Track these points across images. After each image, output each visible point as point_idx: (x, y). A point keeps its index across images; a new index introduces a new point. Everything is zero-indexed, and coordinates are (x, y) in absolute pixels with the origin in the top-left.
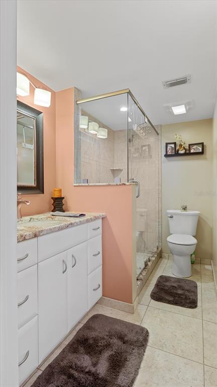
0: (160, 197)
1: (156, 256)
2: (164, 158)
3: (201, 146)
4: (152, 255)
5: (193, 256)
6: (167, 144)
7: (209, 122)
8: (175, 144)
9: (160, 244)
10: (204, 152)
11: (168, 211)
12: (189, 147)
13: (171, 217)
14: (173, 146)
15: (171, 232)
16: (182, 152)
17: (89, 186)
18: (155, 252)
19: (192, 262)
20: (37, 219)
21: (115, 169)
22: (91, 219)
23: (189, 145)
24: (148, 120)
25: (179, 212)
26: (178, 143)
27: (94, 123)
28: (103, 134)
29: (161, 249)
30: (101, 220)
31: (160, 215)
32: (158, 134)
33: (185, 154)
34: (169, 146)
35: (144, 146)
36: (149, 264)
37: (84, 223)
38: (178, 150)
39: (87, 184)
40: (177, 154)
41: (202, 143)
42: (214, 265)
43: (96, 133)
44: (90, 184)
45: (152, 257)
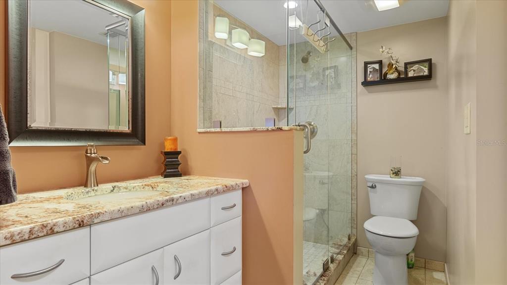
0: (354, 151)
1: (345, 252)
2: (360, 87)
3: (427, 64)
4: (338, 251)
5: (413, 255)
6: (366, 64)
7: (442, 22)
8: (380, 63)
9: (354, 231)
10: (433, 76)
11: (366, 176)
12: (406, 68)
13: (373, 187)
14: (377, 66)
15: (373, 213)
16: (392, 76)
17: (222, 132)
18: (345, 246)
19: (408, 264)
20: (126, 188)
21: (279, 106)
22: (217, 190)
23: (406, 64)
24: (332, 21)
25: (387, 178)
26: (386, 62)
27: (239, 29)
28: (257, 49)
29: (356, 240)
30: (240, 192)
31: (354, 184)
32: (351, 48)
33: (398, 80)
34: (370, 68)
35: (327, 69)
36: (332, 266)
37: (199, 198)
38: (386, 74)
39: (218, 130)
40: (383, 80)
41: (430, 60)
42: (450, 273)
43: (247, 47)
44: (224, 129)
45: (338, 254)
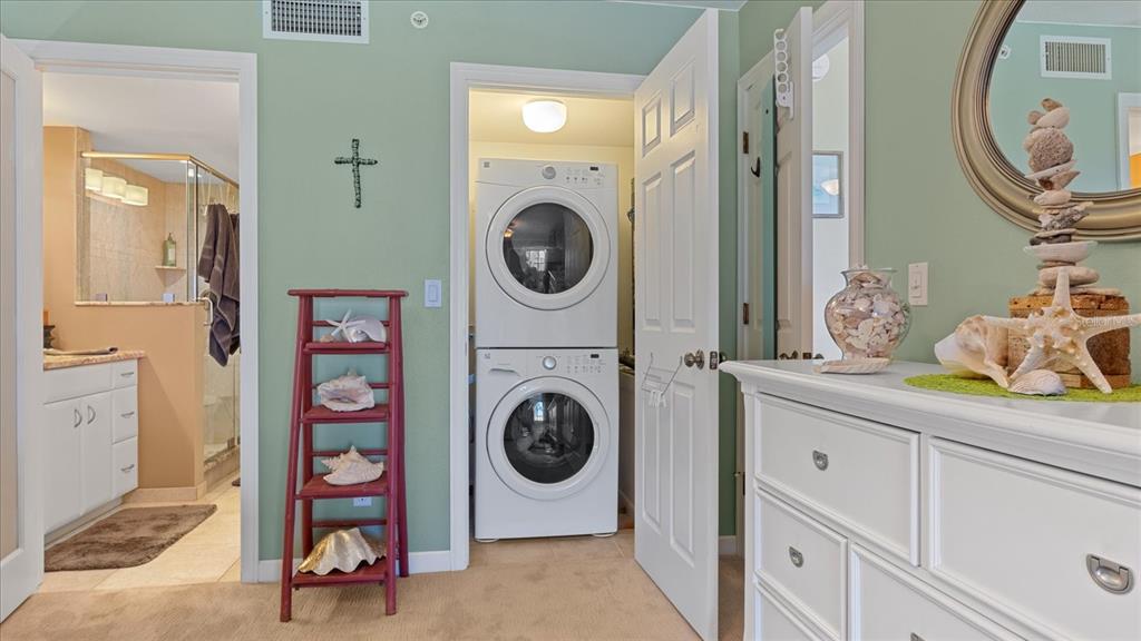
17: (110, 306)
22: (119, 357)
27: (115, 178)
28: (137, 197)
30: (136, 362)
39: (105, 303)
44: (113, 303)
